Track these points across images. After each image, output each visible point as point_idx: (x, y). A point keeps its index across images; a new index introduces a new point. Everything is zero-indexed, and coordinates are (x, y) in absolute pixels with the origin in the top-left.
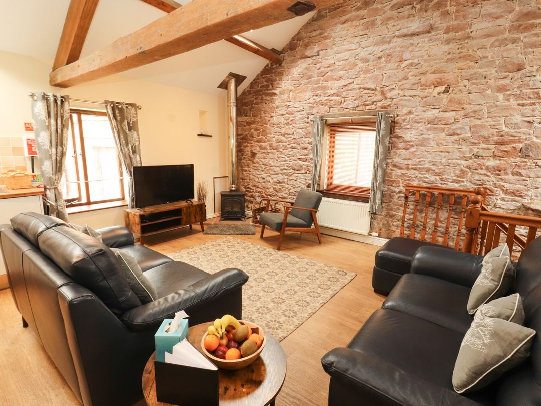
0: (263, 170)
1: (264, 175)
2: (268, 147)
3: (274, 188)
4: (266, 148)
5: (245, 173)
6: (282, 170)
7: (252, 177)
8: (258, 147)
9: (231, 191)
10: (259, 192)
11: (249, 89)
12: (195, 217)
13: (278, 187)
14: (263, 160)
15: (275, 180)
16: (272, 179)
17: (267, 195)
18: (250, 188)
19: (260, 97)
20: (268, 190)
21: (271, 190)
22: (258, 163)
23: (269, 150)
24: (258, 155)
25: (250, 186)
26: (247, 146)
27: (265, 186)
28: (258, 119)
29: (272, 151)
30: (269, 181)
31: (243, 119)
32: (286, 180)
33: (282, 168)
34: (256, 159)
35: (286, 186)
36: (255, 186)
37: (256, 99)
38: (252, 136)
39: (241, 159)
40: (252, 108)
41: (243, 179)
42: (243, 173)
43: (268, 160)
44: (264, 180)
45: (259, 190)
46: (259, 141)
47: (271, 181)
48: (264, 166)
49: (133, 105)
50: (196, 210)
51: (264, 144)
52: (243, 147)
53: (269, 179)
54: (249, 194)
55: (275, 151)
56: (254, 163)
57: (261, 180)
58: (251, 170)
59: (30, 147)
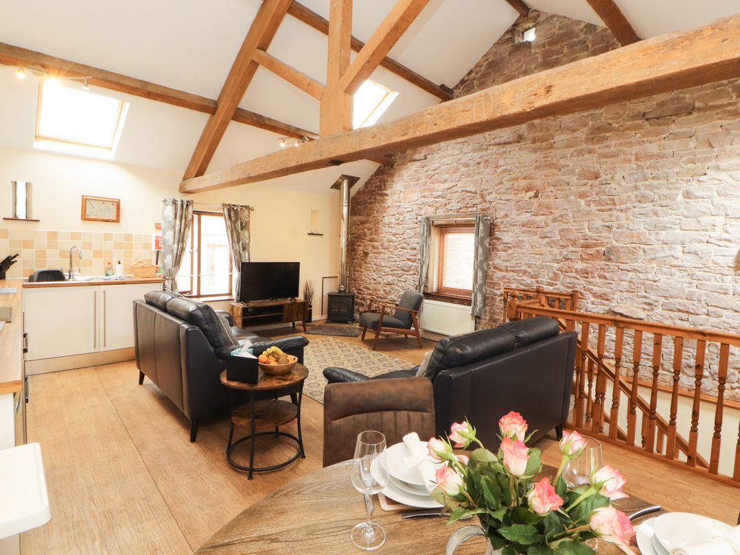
0: (374, 271)
1: (375, 276)
2: (380, 247)
3: (384, 290)
4: (377, 248)
5: (356, 273)
6: (392, 271)
7: (364, 278)
8: (370, 247)
9: (340, 291)
10: (370, 295)
11: (363, 188)
12: (297, 316)
13: (388, 288)
14: (375, 260)
15: (385, 281)
16: (383, 280)
17: (377, 297)
18: (361, 290)
19: (374, 197)
20: (378, 292)
21: (382, 292)
22: (370, 263)
23: (381, 250)
24: (370, 255)
25: (361, 288)
26: (360, 246)
27: (376, 288)
28: (371, 219)
29: (383, 251)
30: (380, 283)
31: (357, 218)
32: (395, 282)
33: (392, 269)
34: (368, 260)
35: (396, 287)
36: (366, 288)
37: (369, 199)
38: (365, 235)
39: (354, 259)
40: (366, 207)
41: (355, 280)
42: (355, 274)
43: (379, 260)
44: (375, 282)
45: (370, 292)
46: (371, 240)
47: (382, 283)
48: (375, 267)
49: (247, 207)
50: (299, 308)
51: (376, 244)
52: (356, 247)
53: (380, 280)
54: (360, 296)
55: (386, 251)
56: (366, 263)
57: (372, 281)
58: (363, 270)
59: (157, 242)
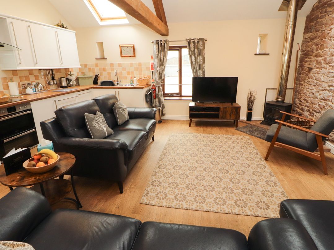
0: (314, 86)
1: (314, 91)
2: (322, 62)
3: (319, 105)
4: (320, 63)
5: (301, 86)
6: (329, 86)
7: (305, 91)
8: (315, 62)
9: (278, 101)
10: (308, 107)
11: (317, 4)
12: (230, 116)
13: (323, 103)
14: (316, 75)
15: (322, 96)
16: (320, 95)
17: (313, 110)
18: (301, 101)
19: (325, 10)
20: (314, 106)
21: (317, 106)
22: (312, 78)
23: (323, 65)
24: (314, 70)
25: (302, 100)
26: (307, 61)
27: (313, 101)
28: (319, 34)
29: (325, 65)
30: (317, 97)
31: (309, 35)
32: (331, 99)
33: (330, 84)
34: (311, 74)
35: (330, 104)
36: (306, 100)
37: (321, 13)
38: (312, 51)
39: (300, 74)
40: (317, 23)
41: (299, 93)
42: (299, 88)
43: (319, 75)
44: (313, 96)
45: (308, 104)
46: (317, 56)
47: (318, 97)
48: (315, 82)
49: (202, 39)
50: (232, 110)
51: (320, 59)
52: (304, 63)
53: (317, 94)
54: (301, 107)
55: (328, 65)
56: (309, 78)
57: (311, 95)
58: (306, 84)
